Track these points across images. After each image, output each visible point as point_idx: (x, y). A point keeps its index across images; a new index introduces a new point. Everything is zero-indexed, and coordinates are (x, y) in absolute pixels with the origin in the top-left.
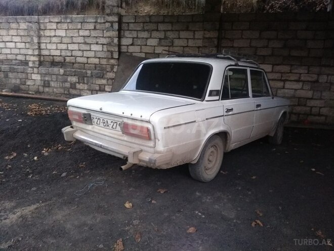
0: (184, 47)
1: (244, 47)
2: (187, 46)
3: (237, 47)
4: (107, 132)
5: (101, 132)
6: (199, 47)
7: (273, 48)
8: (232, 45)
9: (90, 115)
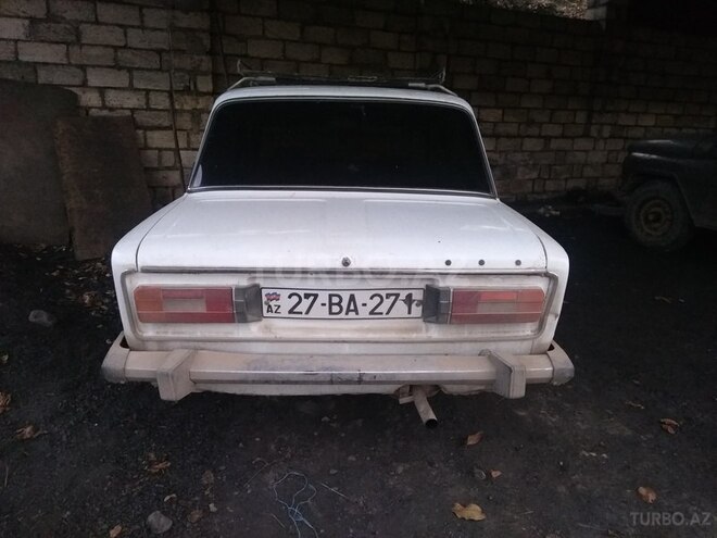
0: (116, 48)
1: (272, 59)
2: (125, 47)
3: (257, 58)
4: (346, 330)
5: (323, 336)
6: (159, 52)
7: (331, 65)
8: (244, 53)
9: (258, 290)
